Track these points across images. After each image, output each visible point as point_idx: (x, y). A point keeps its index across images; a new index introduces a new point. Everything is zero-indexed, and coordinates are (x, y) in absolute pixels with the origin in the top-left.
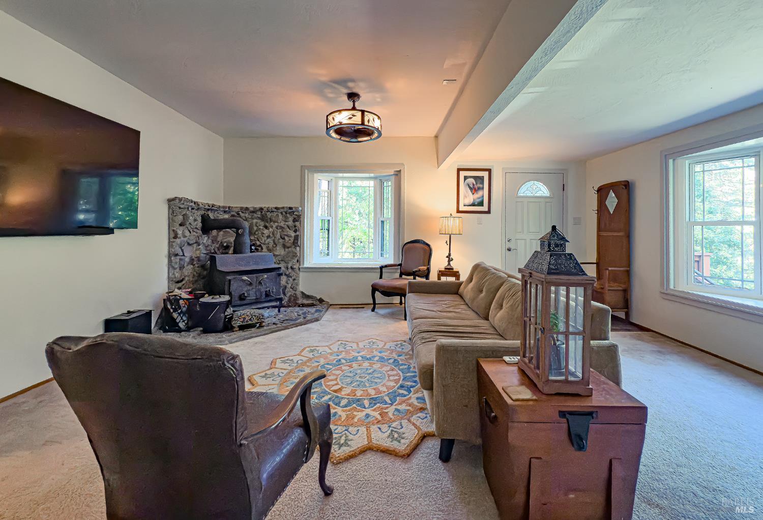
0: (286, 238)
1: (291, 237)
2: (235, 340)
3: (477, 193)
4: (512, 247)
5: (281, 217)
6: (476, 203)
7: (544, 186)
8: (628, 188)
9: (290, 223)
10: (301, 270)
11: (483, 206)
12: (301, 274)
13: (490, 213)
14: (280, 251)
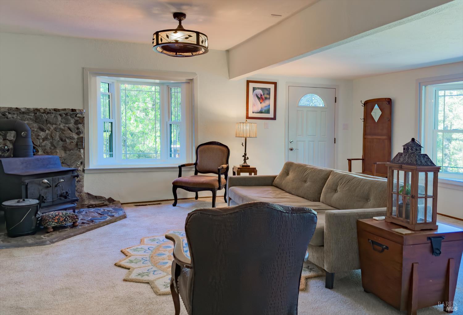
0: (67, 140)
1: (73, 138)
2: (56, 240)
3: (264, 102)
4: (294, 148)
5: (59, 118)
6: (263, 111)
7: (320, 98)
8: (390, 103)
9: (72, 125)
10: (86, 171)
11: (269, 113)
12: (86, 176)
13: (276, 120)
14: (60, 153)
